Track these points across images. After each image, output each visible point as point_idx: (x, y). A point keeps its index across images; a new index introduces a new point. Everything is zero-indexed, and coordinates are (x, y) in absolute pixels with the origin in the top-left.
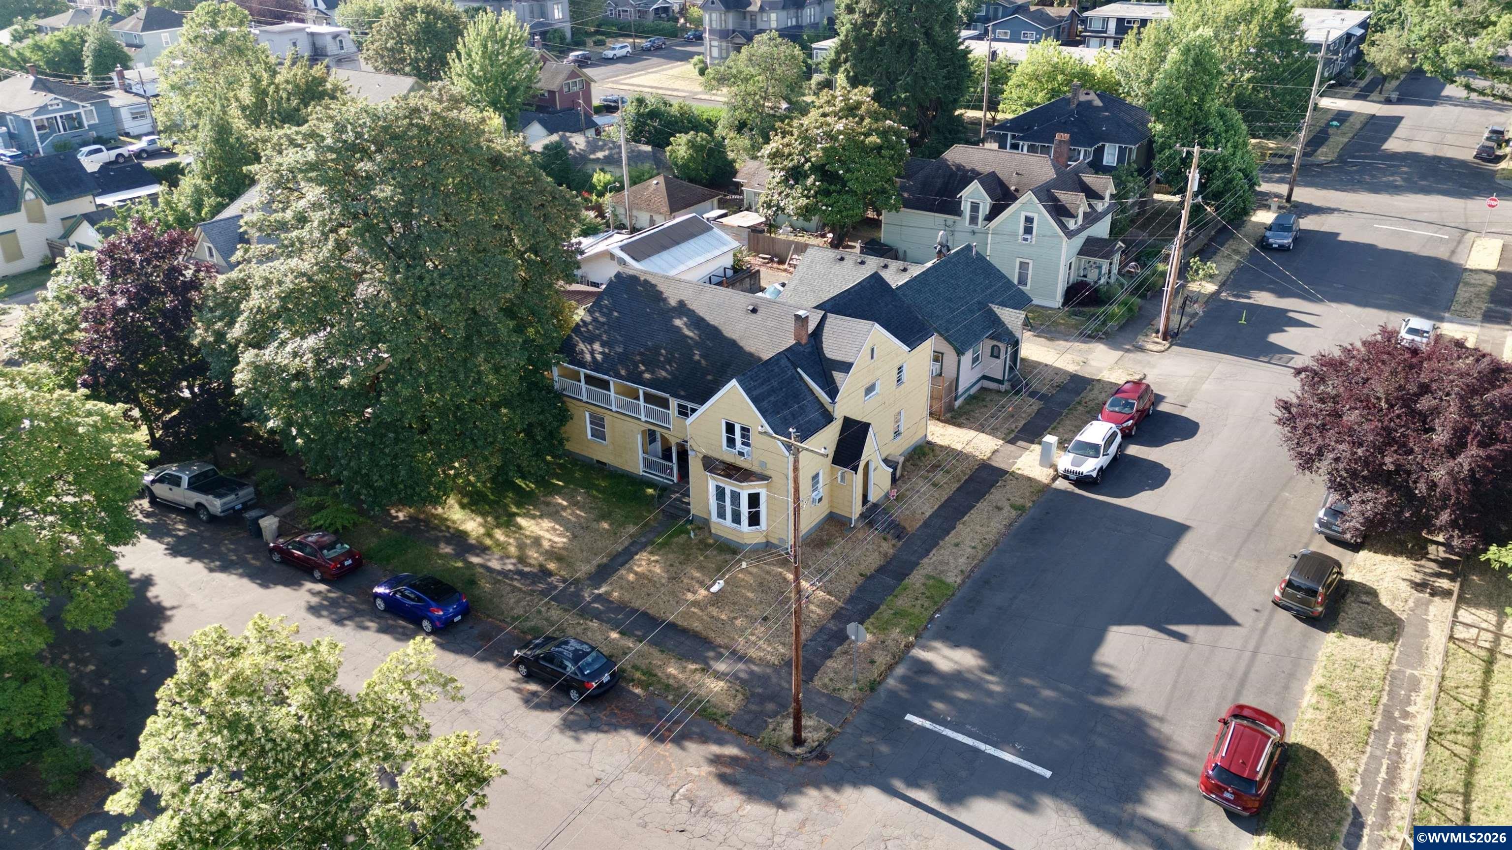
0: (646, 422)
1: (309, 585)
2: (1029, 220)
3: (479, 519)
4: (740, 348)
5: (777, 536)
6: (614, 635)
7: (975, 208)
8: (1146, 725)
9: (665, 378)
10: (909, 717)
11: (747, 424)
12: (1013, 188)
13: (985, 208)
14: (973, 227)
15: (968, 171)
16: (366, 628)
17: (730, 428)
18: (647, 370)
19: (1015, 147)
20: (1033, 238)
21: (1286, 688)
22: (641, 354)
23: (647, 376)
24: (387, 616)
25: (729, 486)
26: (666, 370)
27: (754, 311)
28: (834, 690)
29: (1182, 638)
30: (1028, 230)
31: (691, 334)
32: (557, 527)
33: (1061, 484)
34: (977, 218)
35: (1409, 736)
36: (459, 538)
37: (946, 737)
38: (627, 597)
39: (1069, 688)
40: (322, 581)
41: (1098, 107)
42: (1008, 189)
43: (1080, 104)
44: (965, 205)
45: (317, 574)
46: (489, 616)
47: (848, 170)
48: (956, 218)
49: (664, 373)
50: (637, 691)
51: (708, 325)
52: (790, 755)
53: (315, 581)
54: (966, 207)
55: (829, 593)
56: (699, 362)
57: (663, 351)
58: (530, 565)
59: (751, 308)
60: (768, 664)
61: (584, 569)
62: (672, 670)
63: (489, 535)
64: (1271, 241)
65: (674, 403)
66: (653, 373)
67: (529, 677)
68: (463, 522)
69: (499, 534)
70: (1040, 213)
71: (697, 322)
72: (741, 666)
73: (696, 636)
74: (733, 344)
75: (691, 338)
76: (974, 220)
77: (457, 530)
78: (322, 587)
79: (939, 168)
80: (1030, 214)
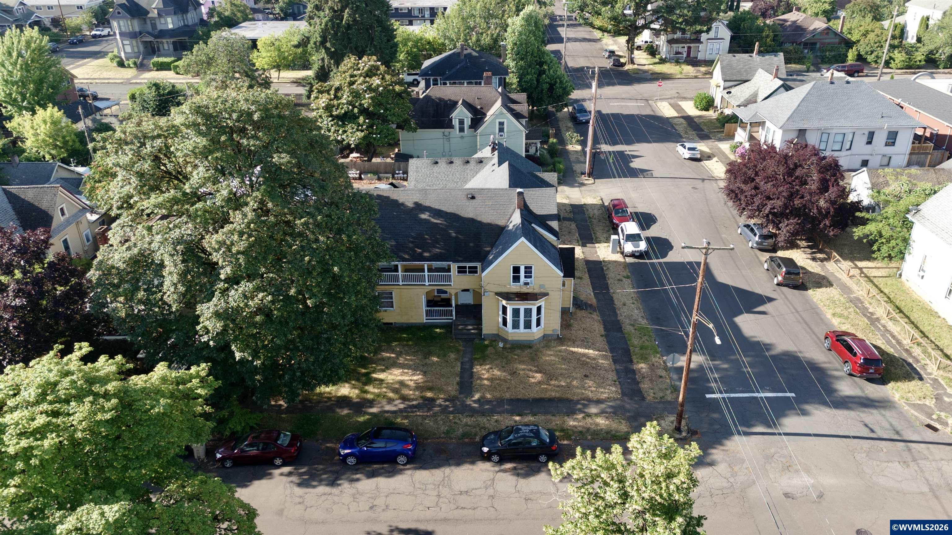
0: (430, 285)
1: (277, 472)
2: (501, 124)
3: (347, 385)
4: (480, 223)
5: (551, 329)
6: (517, 418)
7: (461, 122)
8: (798, 357)
9: (440, 253)
10: (708, 396)
11: (528, 264)
12: (479, 107)
13: (467, 122)
14: (462, 134)
15: (447, 101)
16: (358, 480)
17: (516, 270)
18: (424, 251)
19: (445, 84)
20: (505, 134)
21: (821, 319)
22: (412, 242)
23: (426, 254)
24: (361, 466)
25: (522, 306)
26: (438, 248)
27: (473, 198)
28: (661, 398)
29: (764, 313)
30: (501, 130)
31: (438, 221)
32: (406, 371)
33: (629, 260)
34: (464, 128)
35: (883, 322)
36: (344, 401)
37: (733, 398)
38: (497, 394)
39: (752, 353)
40: (284, 464)
41: (476, 56)
42: (476, 108)
43: (465, 55)
44: (455, 122)
45: (278, 462)
46: (427, 439)
47: (386, 110)
48: (451, 130)
49: (437, 250)
50: (565, 442)
51: (447, 213)
52: (681, 439)
53: (278, 467)
54: (456, 123)
55: (599, 351)
56: (456, 237)
57: (427, 237)
58: (413, 400)
59: (470, 196)
60: (615, 400)
61: (452, 389)
62: (572, 423)
63: (366, 392)
64: (581, 119)
65: (454, 267)
66: (430, 252)
67: (501, 462)
68: (337, 391)
69: (370, 388)
70: (507, 118)
71: (438, 213)
72: (603, 406)
73: (560, 400)
74: (472, 221)
75: (441, 224)
76: (462, 130)
77: (335, 396)
78: (286, 469)
79: (428, 102)
80: (501, 120)
